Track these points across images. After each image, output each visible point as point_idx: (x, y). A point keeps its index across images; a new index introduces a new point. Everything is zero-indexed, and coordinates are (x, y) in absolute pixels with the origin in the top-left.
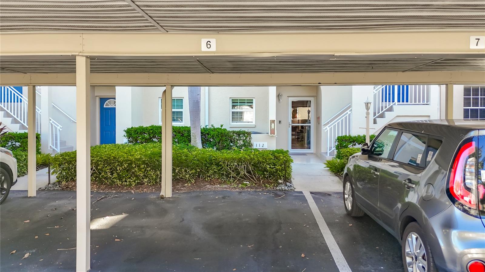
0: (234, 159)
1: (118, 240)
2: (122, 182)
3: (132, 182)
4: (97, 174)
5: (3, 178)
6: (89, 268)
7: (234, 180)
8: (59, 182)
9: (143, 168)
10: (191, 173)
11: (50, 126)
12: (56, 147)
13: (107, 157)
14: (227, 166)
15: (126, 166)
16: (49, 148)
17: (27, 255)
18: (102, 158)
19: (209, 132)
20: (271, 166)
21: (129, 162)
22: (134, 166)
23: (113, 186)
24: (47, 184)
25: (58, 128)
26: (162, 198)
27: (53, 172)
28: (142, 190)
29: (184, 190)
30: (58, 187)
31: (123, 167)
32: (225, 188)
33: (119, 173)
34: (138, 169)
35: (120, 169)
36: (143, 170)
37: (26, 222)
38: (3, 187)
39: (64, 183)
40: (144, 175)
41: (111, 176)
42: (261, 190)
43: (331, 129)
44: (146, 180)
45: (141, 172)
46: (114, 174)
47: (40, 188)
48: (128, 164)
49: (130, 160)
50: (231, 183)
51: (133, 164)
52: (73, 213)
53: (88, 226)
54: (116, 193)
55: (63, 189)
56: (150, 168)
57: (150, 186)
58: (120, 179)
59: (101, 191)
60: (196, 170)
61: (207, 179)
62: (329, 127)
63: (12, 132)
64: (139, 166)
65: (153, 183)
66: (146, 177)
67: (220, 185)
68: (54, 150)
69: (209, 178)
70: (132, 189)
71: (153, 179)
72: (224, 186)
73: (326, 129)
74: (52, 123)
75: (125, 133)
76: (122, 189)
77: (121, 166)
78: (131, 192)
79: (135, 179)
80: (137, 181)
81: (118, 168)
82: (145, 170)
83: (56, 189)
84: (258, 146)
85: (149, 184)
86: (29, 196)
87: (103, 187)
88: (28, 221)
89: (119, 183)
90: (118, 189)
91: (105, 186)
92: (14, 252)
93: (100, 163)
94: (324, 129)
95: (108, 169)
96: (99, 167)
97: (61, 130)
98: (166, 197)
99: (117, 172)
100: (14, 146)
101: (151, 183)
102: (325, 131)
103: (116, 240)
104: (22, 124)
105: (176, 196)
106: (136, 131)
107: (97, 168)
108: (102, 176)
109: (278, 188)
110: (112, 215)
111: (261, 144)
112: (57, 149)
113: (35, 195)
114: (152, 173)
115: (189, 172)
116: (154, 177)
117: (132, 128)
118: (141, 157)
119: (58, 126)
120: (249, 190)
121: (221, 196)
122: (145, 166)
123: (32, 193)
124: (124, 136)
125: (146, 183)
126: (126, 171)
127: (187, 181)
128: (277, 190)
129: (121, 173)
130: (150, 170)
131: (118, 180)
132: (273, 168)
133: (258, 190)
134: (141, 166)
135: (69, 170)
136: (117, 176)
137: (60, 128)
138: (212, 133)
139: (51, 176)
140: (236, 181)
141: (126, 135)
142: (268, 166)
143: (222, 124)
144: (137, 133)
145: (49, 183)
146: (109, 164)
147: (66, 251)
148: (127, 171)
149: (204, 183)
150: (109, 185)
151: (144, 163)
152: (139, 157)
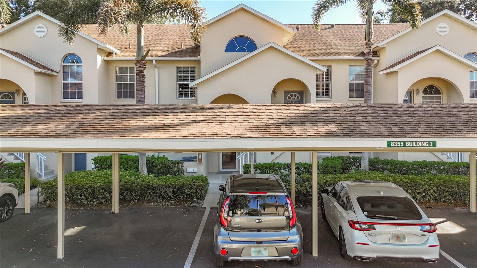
0: (164, 185)
1: (81, 241)
2: (88, 202)
3: (95, 201)
4: (71, 196)
5: (10, 202)
6: (64, 256)
7: (164, 200)
8: (45, 202)
9: (102, 192)
10: (135, 196)
11: (37, 157)
12: (41, 172)
13: (78, 185)
14: (159, 190)
15: (90, 191)
16: (36, 173)
17: (31, 250)
18: (74, 186)
19: (154, 160)
20: (189, 190)
21: (93, 188)
22: (96, 191)
23: (82, 204)
24: (37, 203)
25: (43, 158)
26: (113, 213)
27: (41, 195)
28: (101, 207)
29: (129, 207)
30: (44, 205)
31: (89, 192)
32: (157, 205)
33: (86, 195)
34: (99, 193)
35: (86, 193)
36: (102, 194)
37: (27, 231)
38: (10, 208)
39: (48, 202)
40: (103, 197)
41: (80, 198)
42: (179, 206)
43: (242, 158)
44: (103, 201)
45: (100, 195)
46: (82, 196)
47: (33, 207)
48: (92, 189)
49: (93, 187)
50: (161, 202)
51: (96, 189)
52: (55, 225)
53: (63, 234)
54: (83, 210)
55: (48, 207)
56: (106, 192)
57: (107, 204)
58: (87, 200)
59: (74, 209)
60: (138, 193)
61: (146, 199)
62: (241, 156)
63: (9, 163)
64: (99, 191)
65: (108, 202)
66: (104, 198)
67: (153, 203)
68: (39, 174)
69: (147, 198)
70: (95, 207)
71: (108, 200)
72: (156, 204)
73: (239, 158)
74: (38, 155)
75: (92, 161)
76: (88, 207)
77: (87, 191)
78: (93, 209)
79: (96, 200)
80: (97, 201)
81: (85, 193)
82: (104, 193)
83: (43, 207)
84: (190, 170)
85: (106, 203)
86: (25, 213)
87: (75, 205)
88: (28, 231)
89: (85, 202)
90: (85, 206)
91: (76, 204)
92: (24, 249)
93: (73, 189)
94: (237, 158)
95: (78, 193)
96: (72, 192)
97: (45, 160)
98: (115, 212)
99: (84, 195)
100: (11, 172)
101: (107, 202)
102: (238, 159)
103: (79, 242)
104: (16, 156)
105: (123, 212)
106: (101, 160)
107: (70, 192)
108: (75, 198)
109: (191, 205)
110: (79, 226)
111: (192, 169)
112: (42, 174)
113: (30, 212)
114: (108, 196)
115: (133, 194)
116: (109, 198)
117: (98, 157)
118: (100, 185)
119: (43, 157)
120: (172, 207)
121: (150, 212)
122: (103, 191)
123: (28, 211)
124: (92, 163)
125: (104, 203)
126: (90, 194)
127: (131, 201)
128: (190, 206)
129: (87, 196)
130: (107, 194)
131: (85, 201)
132: (189, 191)
133: (178, 207)
134: (101, 191)
135: (52, 194)
136: (84, 198)
137: (45, 158)
138: (156, 161)
139: (39, 198)
140: (165, 200)
141: (93, 163)
142: (186, 190)
143: (164, 155)
144: (102, 161)
145: (38, 203)
146: (79, 190)
147: (52, 248)
148: (92, 194)
149: (143, 202)
150: (79, 204)
151: (102, 189)
152: (99, 185)
